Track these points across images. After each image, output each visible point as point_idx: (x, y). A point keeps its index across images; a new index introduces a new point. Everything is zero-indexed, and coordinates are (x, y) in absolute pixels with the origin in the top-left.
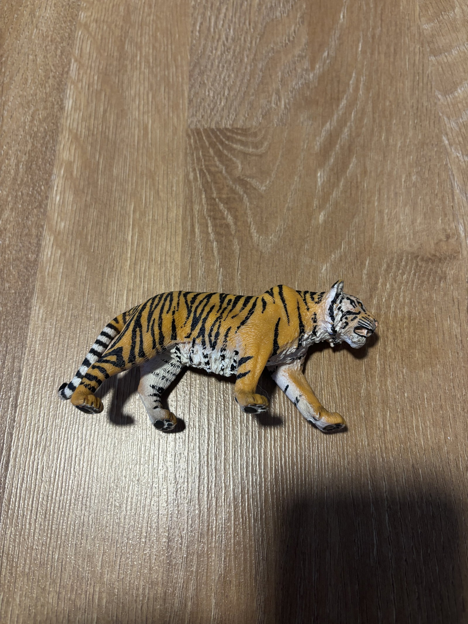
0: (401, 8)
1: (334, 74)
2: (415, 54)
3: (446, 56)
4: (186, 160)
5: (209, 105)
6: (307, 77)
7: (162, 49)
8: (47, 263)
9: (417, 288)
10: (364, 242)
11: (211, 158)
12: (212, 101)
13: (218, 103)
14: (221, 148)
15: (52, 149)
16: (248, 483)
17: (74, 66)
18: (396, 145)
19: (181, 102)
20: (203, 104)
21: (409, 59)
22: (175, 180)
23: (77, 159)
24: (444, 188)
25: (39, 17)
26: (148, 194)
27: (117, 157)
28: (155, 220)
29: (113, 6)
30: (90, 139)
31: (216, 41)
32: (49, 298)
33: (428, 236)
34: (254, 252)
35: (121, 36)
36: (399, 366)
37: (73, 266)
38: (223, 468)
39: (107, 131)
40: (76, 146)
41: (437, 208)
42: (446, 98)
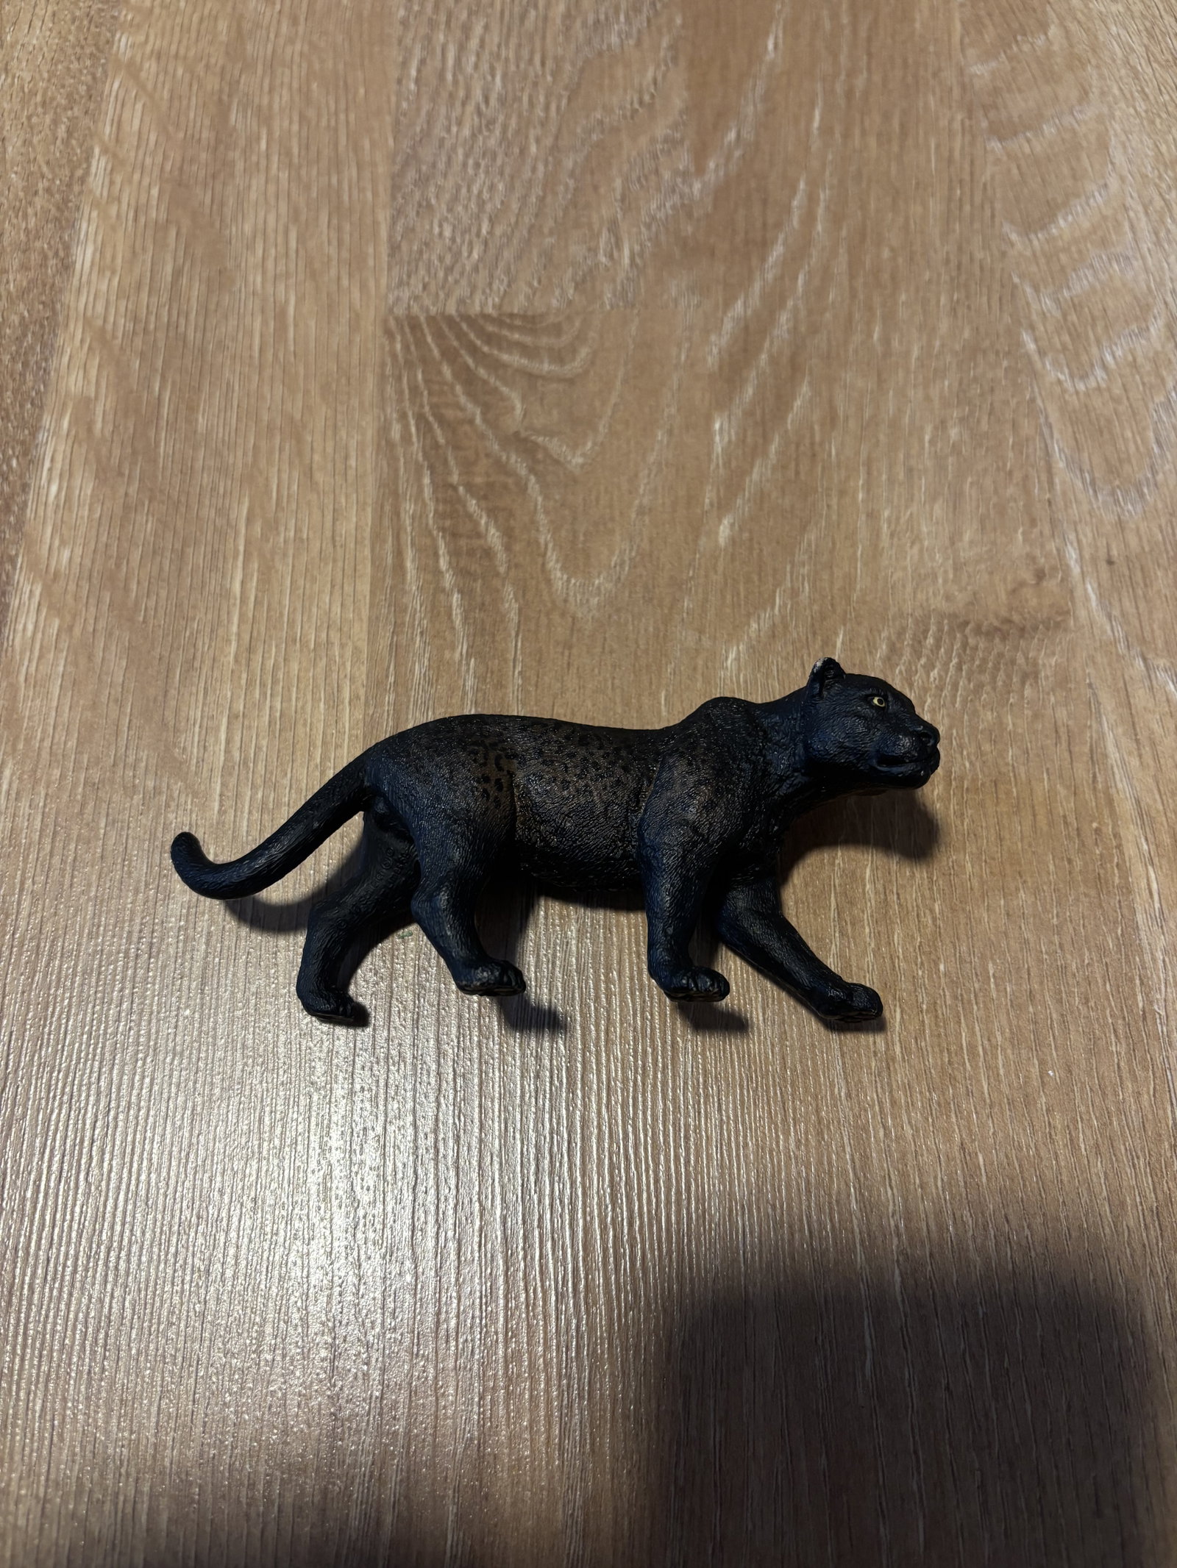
0: (918, 25)
1: (753, 184)
2: (951, 134)
3: (1028, 141)
4: (382, 391)
5: (441, 259)
6: (687, 190)
7: (324, 122)
8: (22, 653)
9: (964, 702)
10: (831, 589)
11: (446, 388)
12: (450, 249)
13: (465, 254)
14: (470, 361)
15: (39, 368)
16: (540, 1201)
17: (99, 164)
18: (907, 354)
19: (371, 250)
20: (425, 256)
21: (938, 146)
22: (353, 444)
23: (103, 391)
24: (1027, 457)
25: (13, 46)
26: (285, 476)
27: (206, 388)
28: (302, 540)
29: (201, 20)
30: (138, 342)
31: (458, 104)
32: (27, 741)
33: (991, 573)
34: (556, 617)
35: (221, 91)
36: (923, 896)
37: (90, 658)
38: (475, 1163)
39: (182, 321)
40: (101, 359)
41: (1012, 504)
42: (1030, 241)
